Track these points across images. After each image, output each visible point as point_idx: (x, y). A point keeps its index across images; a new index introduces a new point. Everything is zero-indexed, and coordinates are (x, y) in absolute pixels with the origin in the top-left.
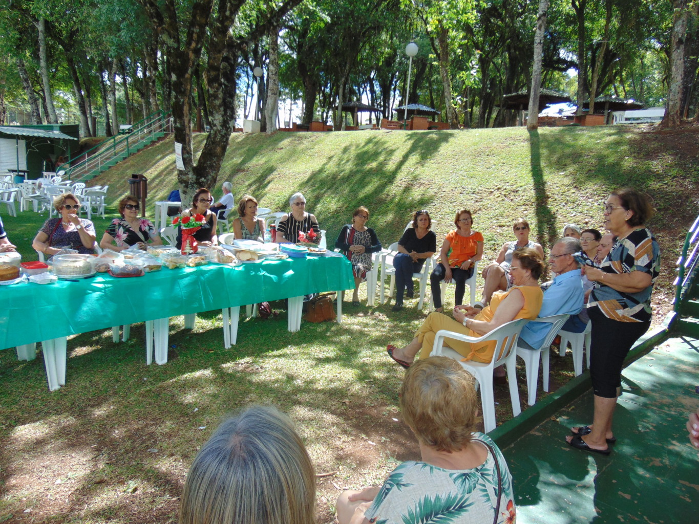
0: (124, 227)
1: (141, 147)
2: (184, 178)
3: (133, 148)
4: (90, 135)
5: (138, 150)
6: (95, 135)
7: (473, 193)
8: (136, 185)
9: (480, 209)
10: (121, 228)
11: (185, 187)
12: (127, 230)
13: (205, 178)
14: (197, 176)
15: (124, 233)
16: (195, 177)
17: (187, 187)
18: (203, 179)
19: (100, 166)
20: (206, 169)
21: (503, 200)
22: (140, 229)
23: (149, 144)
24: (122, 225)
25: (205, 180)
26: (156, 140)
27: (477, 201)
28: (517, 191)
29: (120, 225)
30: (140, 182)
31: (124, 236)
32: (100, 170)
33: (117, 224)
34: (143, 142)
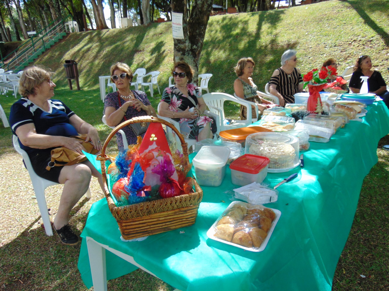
0: (177, 95)
1: (53, 44)
2: (182, 46)
3: (47, 45)
4: (7, 41)
5: (51, 46)
6: (11, 40)
7: (335, 46)
8: (70, 68)
9: (348, 57)
10: (174, 96)
11: (182, 54)
12: (180, 97)
13: (196, 46)
14: (192, 44)
15: (178, 100)
16: (190, 44)
17: (184, 54)
18: (195, 47)
19: (27, 60)
20: (196, 37)
21: (364, 48)
22: (189, 94)
23: (57, 41)
24: (175, 94)
25: (196, 47)
26: (62, 38)
27: (342, 52)
28: (371, 41)
29: (172, 94)
30: (73, 65)
31: (179, 103)
32: (28, 62)
33: (170, 93)
34: (53, 41)
